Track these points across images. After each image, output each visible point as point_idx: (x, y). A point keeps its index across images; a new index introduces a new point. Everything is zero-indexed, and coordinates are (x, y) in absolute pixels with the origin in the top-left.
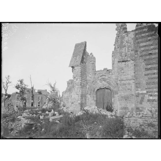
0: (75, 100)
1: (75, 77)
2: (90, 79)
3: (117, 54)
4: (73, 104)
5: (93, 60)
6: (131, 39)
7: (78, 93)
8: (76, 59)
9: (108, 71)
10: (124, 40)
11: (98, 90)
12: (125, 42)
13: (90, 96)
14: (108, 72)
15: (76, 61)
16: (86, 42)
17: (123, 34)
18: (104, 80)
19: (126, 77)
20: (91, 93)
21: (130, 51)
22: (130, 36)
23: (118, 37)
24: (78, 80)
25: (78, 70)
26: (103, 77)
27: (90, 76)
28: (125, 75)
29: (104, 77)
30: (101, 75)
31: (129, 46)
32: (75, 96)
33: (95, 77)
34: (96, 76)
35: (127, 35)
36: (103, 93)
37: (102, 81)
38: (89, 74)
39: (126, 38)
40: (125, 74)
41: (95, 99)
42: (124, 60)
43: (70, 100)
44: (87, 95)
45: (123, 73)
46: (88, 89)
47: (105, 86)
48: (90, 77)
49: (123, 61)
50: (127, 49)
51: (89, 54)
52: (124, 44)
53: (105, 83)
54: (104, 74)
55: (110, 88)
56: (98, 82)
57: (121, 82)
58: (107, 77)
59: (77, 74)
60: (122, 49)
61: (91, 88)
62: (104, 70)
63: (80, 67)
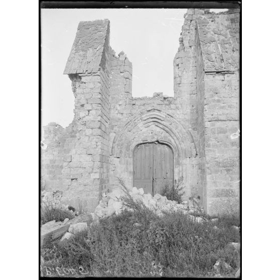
0: (81, 171)
1: (83, 106)
2: (119, 116)
3: (189, 61)
4: (74, 183)
5: (127, 68)
6: (224, 29)
7: (92, 152)
8: (85, 56)
9: (165, 98)
10: (209, 29)
11: (138, 145)
12: (212, 33)
13: (118, 159)
14: (166, 102)
15: (85, 61)
16: (109, 22)
17: (203, 17)
18: (157, 121)
19: (226, 112)
20: (121, 152)
21: (230, 51)
22: (220, 22)
23: (191, 21)
24: (93, 112)
25: (92, 86)
26: (154, 113)
27: (119, 108)
28: (223, 108)
29: (156, 113)
30: (150, 109)
31: (223, 40)
32: (81, 160)
33: (134, 111)
34: (136, 111)
35: (211, 19)
36: (152, 153)
37: (150, 124)
38: (117, 103)
39: (212, 26)
40: (222, 105)
41: (131, 168)
42: (220, 70)
43: (65, 171)
44: (112, 158)
45: (219, 101)
46: (114, 142)
47: (156, 137)
48: (118, 111)
49: (218, 73)
50: (219, 48)
51: (117, 55)
52: (209, 35)
53: (158, 129)
54: (155, 105)
55: (171, 141)
56: (140, 125)
57: (213, 125)
58: (162, 115)
59: (88, 96)
60: (209, 46)
61: (122, 140)
62: (154, 97)
63: (99, 77)
